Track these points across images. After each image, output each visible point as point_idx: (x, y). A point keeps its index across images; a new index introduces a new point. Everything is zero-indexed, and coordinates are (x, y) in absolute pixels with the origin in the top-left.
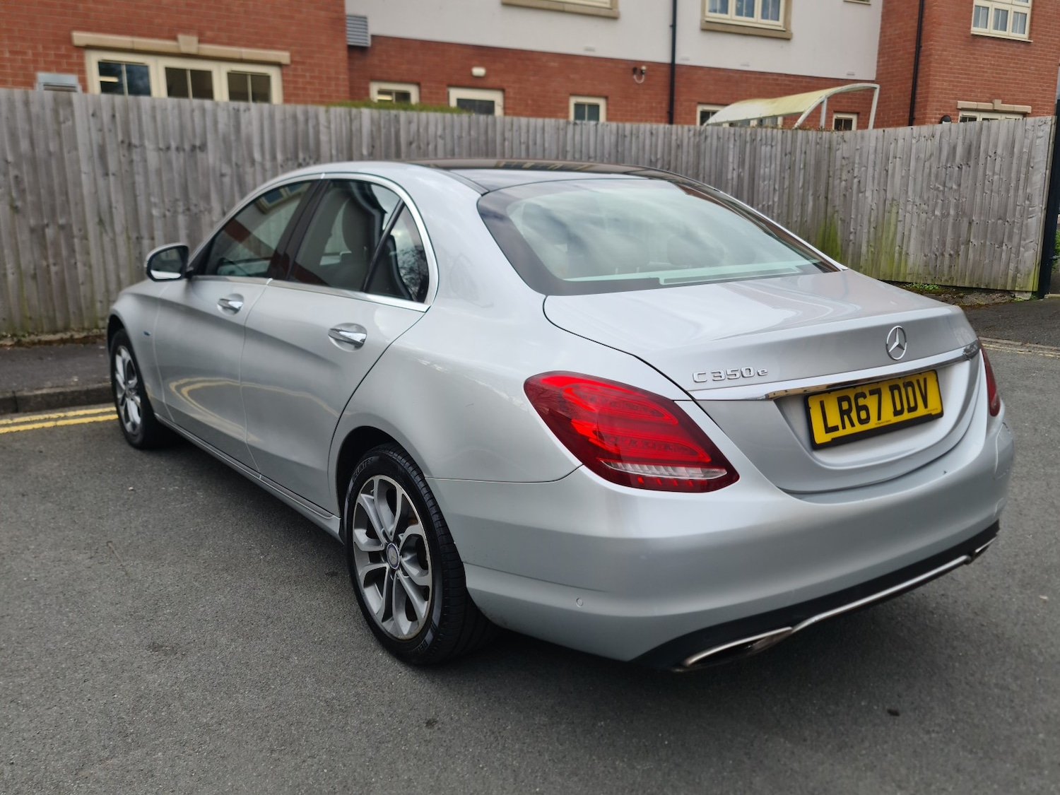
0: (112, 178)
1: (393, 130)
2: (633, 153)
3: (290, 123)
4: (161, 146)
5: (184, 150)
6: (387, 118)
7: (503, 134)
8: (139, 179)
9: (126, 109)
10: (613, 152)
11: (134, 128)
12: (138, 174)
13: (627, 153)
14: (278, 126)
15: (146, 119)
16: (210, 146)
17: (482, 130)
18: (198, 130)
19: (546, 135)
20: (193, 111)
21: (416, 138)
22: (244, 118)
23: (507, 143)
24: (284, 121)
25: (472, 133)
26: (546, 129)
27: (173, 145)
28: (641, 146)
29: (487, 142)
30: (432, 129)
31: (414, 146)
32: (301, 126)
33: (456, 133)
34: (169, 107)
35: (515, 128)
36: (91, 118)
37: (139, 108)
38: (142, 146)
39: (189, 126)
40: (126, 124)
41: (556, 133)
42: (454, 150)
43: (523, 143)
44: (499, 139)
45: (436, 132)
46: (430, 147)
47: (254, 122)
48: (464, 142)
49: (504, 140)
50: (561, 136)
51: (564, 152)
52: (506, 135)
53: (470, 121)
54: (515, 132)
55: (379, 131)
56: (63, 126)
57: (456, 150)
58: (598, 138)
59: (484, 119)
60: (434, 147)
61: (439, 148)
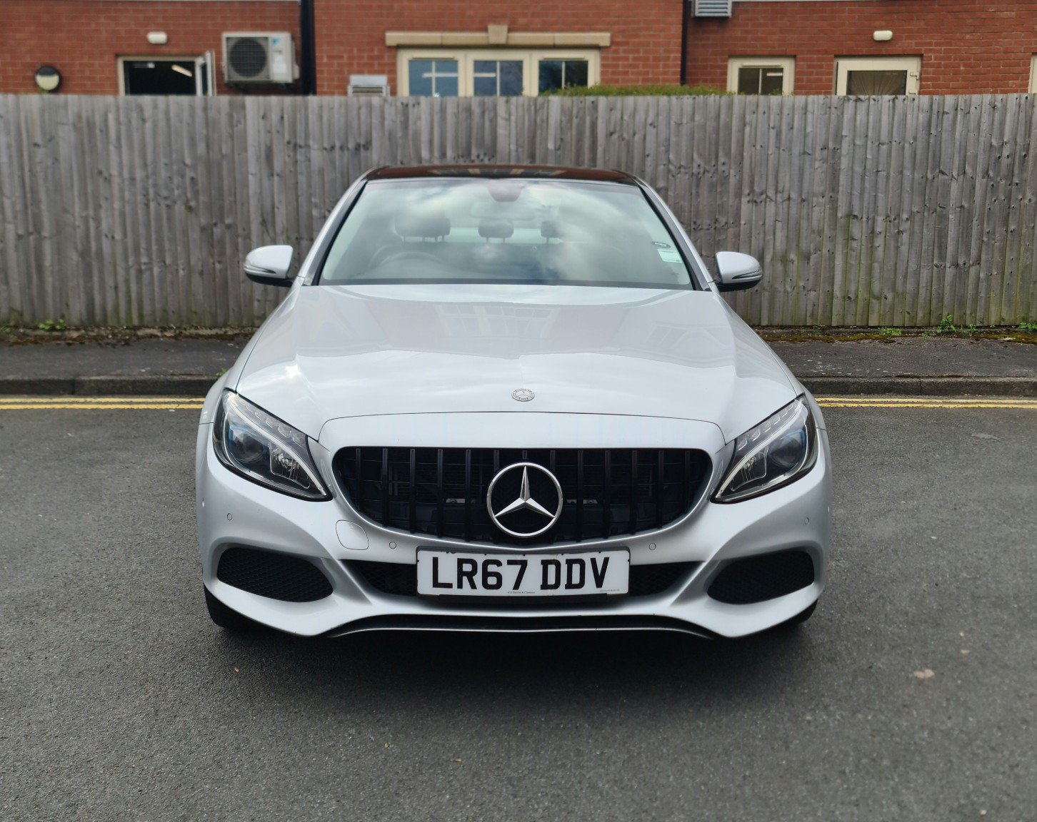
0: (276, 178)
1: (588, 120)
3: (463, 116)
4: (326, 145)
5: (348, 149)
6: (581, 105)
7: (743, 118)
8: (302, 179)
9: (295, 109)
11: (300, 128)
12: (302, 174)
14: (450, 120)
15: (313, 119)
16: (375, 143)
17: (712, 114)
18: (363, 128)
19: (809, 116)
20: (360, 108)
21: (618, 128)
22: (412, 112)
23: (747, 129)
24: (457, 115)
25: (697, 118)
26: (810, 108)
27: (338, 145)
29: (717, 130)
30: (640, 116)
31: (615, 136)
32: (476, 118)
33: (674, 119)
34: (336, 106)
35: (761, 110)
36: (261, 120)
37: (306, 109)
38: (307, 146)
39: (355, 122)
40: (294, 124)
41: (826, 113)
42: (669, 140)
43: (773, 128)
44: (735, 124)
45: (646, 119)
46: (637, 137)
47: (423, 117)
48: (685, 130)
49: (744, 125)
50: (833, 117)
51: (838, 137)
52: (748, 118)
53: (694, 104)
54: (761, 115)
55: (570, 120)
56: (235, 129)
57: (673, 139)
58: (896, 117)
59: (715, 101)
60: (642, 137)
61: (648, 138)
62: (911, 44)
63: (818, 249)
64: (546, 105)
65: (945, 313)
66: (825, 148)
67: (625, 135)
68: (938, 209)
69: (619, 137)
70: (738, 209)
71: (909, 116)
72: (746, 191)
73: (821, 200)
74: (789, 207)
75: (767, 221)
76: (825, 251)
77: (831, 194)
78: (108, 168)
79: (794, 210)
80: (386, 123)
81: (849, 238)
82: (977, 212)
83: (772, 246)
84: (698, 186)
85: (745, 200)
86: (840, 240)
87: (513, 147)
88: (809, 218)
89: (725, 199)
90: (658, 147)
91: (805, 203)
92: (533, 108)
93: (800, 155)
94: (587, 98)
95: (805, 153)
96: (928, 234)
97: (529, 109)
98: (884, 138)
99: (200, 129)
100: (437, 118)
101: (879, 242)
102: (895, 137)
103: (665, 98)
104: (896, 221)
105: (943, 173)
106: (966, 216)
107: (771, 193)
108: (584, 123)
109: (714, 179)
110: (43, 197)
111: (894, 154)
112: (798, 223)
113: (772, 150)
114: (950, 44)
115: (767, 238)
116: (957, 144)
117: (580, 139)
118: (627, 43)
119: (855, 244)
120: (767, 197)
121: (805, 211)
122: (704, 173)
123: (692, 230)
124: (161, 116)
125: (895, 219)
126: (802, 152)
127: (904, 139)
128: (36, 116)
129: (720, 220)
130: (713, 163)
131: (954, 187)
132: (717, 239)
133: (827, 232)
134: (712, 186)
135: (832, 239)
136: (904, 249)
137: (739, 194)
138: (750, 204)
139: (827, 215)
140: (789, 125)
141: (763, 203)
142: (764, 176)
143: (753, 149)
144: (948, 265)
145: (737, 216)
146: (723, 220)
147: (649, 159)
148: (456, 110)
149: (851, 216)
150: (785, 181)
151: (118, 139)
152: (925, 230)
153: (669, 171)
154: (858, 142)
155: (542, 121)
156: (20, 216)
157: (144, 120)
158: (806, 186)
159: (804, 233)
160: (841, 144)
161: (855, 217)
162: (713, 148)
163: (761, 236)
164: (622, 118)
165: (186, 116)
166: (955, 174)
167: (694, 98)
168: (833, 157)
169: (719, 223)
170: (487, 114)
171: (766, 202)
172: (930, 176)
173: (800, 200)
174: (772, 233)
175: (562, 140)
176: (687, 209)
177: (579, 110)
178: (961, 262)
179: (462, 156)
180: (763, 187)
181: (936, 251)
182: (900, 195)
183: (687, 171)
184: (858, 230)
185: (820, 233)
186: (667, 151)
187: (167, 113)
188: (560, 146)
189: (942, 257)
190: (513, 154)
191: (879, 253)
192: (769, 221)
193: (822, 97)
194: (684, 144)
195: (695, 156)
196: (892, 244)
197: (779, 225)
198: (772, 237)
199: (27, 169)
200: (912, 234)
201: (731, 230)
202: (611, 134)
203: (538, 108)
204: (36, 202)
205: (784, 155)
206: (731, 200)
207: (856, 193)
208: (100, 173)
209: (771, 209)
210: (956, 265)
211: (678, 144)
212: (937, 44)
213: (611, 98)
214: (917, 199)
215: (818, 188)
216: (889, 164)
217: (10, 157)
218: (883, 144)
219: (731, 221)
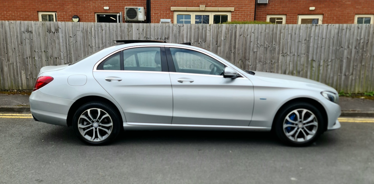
1: (234, 31)
2: (347, 36)
3: (197, 30)
4: (156, 38)
5: (162, 39)
6: (232, 27)
7: (280, 31)
9: (147, 27)
10: (336, 36)
11: (148, 33)
13: (343, 36)
14: (193, 31)
15: (152, 30)
16: (170, 37)
17: (271, 29)
18: (167, 33)
19: (301, 31)
20: (166, 27)
21: (243, 33)
22: (182, 28)
23: (282, 34)
25: (267, 31)
26: (301, 28)
27: (159, 38)
28: (352, 33)
29: (273, 34)
30: (250, 30)
31: (242, 36)
32: (201, 30)
33: (260, 31)
34: (159, 26)
35: (286, 28)
36: (137, 30)
37: (150, 27)
38: (151, 38)
39: (165, 31)
40: (147, 31)
41: (306, 29)
42: (258, 37)
43: (290, 34)
44: (278, 33)
45: (251, 31)
46: (248, 36)
47: (185, 30)
48: (263, 34)
49: (281, 33)
50: (309, 31)
51: (310, 37)
52: (282, 31)
53: (266, 27)
54: (286, 30)
55: (229, 31)
56: (129, 33)
57: (259, 37)
58: (328, 31)
59: (272, 26)
60: (250, 36)
61: (252, 37)
62: (320, 11)
63: (302, 70)
64: (221, 26)
65: (341, 89)
66: (305, 40)
67: (245, 36)
68: (340, 58)
69: (243, 36)
70: (278, 58)
71: (332, 31)
72: (281, 52)
73: (304, 56)
74: (294, 58)
75: (287, 62)
76: (304, 71)
77: (307, 54)
78: (92, 44)
79: (295, 58)
80: (174, 31)
81: (312, 67)
82: (352, 59)
83: (288, 69)
84: (266, 51)
85: (280, 55)
86: (309, 67)
87: (211, 39)
88: (300, 61)
89: (274, 55)
90: (254, 39)
91: (299, 56)
92: (217, 27)
93: (298, 42)
94: (234, 24)
95: (299, 41)
96: (337, 66)
97: (216, 28)
98: (324, 37)
99: (119, 32)
100: (189, 30)
101: (321, 68)
102: (328, 37)
103: (257, 25)
104: (327, 62)
105: (342, 47)
106: (349, 60)
107: (288, 53)
108: (233, 32)
109: (271, 49)
110: (72, 52)
111: (327, 42)
112: (297, 62)
113: (289, 40)
114: (332, 11)
115: (287, 66)
116: (347, 39)
117: (231, 37)
118: (239, 10)
119: (314, 69)
120: (287, 54)
121: (299, 59)
122: (268, 47)
123: (264, 64)
124: (107, 29)
125: (326, 61)
126: (298, 41)
127: (330, 37)
128: (71, 28)
129: (273, 61)
130: (271, 44)
131: (346, 52)
132: (272, 67)
133: (305, 65)
134: (271, 51)
135: (307, 67)
136: (329, 70)
137: (279, 54)
138: (282, 56)
139: (305, 60)
140: (295, 33)
141: (286, 56)
142: (287, 48)
143: (283, 40)
144: (343, 75)
145: (278, 60)
146: (274, 61)
147: (252, 43)
148: (195, 28)
149: (313, 60)
150: (293, 50)
151: (95, 35)
152: (336, 65)
153: (258, 46)
154: (316, 38)
155: (220, 31)
156: (65, 58)
157: (102, 30)
158: (299, 51)
159: (298, 65)
160: (310, 39)
161: (314, 61)
162: (271, 40)
163: (285, 66)
164: (244, 30)
165: (115, 29)
166: (346, 48)
167: (266, 25)
168: (308, 43)
169: (272, 62)
170: (204, 29)
171: (287, 56)
172: (338, 48)
173: (297, 55)
174: (288, 65)
175: (226, 37)
176: (263, 58)
177: (231, 28)
178: (347, 74)
179: (196, 42)
180: (286, 51)
181: (339, 71)
182: (329, 54)
183: (263, 46)
184: (315, 64)
185: (303, 65)
186: (257, 41)
187: (109, 28)
188: (225, 39)
189: (341, 73)
190: (211, 41)
191: (321, 71)
192: (288, 62)
193: (305, 25)
194: (262, 38)
195: (266, 42)
196: (325, 69)
197: (291, 63)
198: (288, 66)
199: (68, 44)
200: (332, 66)
201: (276, 64)
202: (241, 35)
203: (219, 27)
204: (70, 54)
205: (293, 42)
206: (276, 55)
207: (315, 53)
208: (89, 45)
209: (288, 58)
210: (345, 75)
211: (261, 38)
212: (328, 11)
213: (241, 24)
214: (334, 55)
215: (303, 52)
216: (325, 45)
217: (63, 40)
218: (324, 39)
219: (276, 61)
